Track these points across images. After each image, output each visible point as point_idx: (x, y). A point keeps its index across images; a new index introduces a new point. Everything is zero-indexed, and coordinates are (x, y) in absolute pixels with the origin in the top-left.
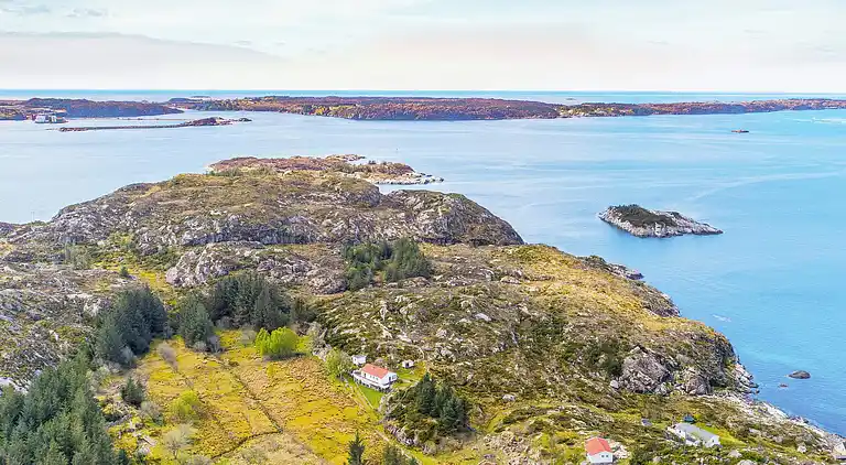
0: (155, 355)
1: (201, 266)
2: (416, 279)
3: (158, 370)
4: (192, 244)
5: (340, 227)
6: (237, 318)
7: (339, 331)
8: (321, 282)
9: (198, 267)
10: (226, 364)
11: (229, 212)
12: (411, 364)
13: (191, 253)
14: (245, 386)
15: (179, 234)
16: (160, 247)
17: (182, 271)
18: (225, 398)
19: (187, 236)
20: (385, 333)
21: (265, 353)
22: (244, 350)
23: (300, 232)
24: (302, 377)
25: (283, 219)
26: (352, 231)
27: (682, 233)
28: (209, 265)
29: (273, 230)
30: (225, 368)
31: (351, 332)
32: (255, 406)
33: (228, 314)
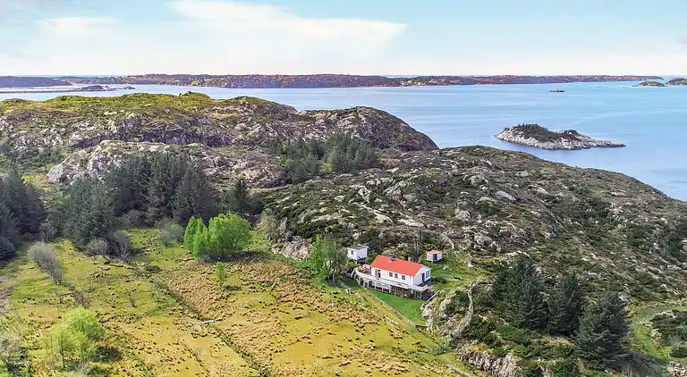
0: (25, 262)
1: (95, 162)
2: (371, 170)
3: (30, 282)
4: (82, 144)
5: (257, 130)
6: (151, 211)
7: (308, 219)
8: (255, 173)
9: (91, 162)
10: (142, 269)
11: (126, 111)
12: (439, 257)
13: (82, 152)
14: (179, 300)
15: (65, 135)
16: (41, 149)
17: (69, 167)
18: (148, 320)
19: (75, 136)
20: (381, 218)
21: (202, 252)
22: (166, 251)
23: (211, 134)
24: (270, 284)
25: (191, 119)
26: (271, 134)
27: (589, 147)
28: (105, 160)
29: (181, 132)
30: (139, 275)
31: (329, 218)
32: (206, 331)
33: (137, 207)
